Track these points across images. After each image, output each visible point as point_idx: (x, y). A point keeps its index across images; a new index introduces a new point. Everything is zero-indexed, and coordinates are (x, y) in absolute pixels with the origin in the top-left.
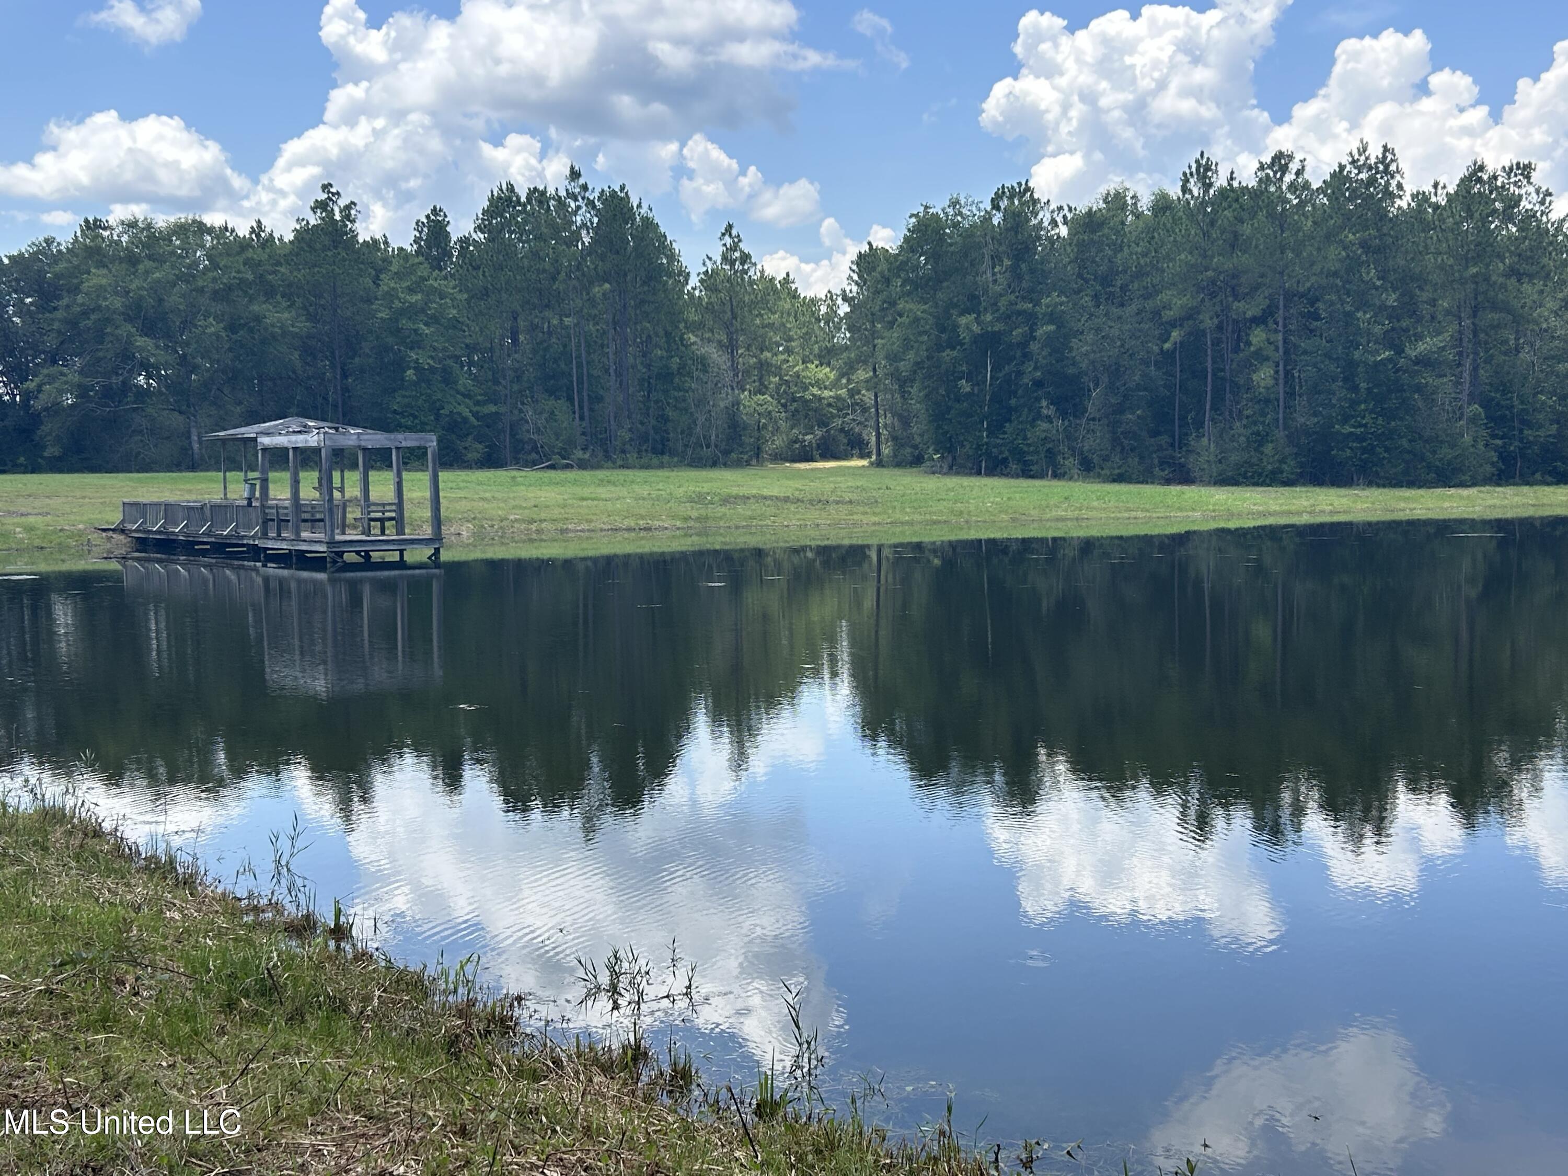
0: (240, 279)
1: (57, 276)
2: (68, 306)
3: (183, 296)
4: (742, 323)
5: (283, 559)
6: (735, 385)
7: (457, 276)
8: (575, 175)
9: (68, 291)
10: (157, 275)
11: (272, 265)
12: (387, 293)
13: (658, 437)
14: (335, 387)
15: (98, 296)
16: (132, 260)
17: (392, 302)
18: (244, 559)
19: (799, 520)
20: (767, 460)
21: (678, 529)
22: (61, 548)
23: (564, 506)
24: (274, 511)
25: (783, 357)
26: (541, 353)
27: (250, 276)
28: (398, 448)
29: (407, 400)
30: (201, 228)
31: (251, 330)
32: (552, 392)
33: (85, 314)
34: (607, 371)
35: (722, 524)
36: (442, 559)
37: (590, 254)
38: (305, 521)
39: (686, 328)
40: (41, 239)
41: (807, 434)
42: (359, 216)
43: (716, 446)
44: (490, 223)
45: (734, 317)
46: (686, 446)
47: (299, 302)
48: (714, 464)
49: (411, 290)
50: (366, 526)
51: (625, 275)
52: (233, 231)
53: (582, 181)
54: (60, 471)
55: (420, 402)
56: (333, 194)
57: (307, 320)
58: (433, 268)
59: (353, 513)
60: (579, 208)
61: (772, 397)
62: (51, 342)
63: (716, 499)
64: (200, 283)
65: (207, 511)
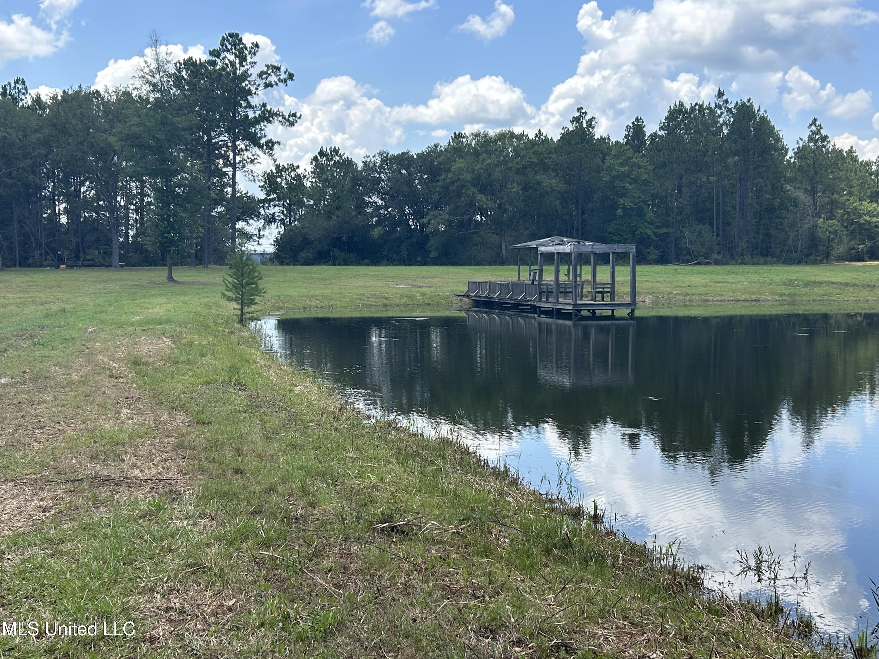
0: (531, 162)
1: (440, 164)
2: (444, 179)
3: (501, 172)
4: (821, 178)
5: (549, 313)
6: (814, 214)
7: (648, 156)
8: (720, 94)
9: (445, 171)
10: (489, 161)
11: (548, 154)
12: (609, 167)
13: (764, 246)
14: (578, 219)
15: (459, 173)
16: (476, 153)
17: (612, 172)
18: (528, 312)
19: (855, 297)
20: (833, 260)
21: (776, 301)
22: (438, 304)
23: (706, 286)
24: (545, 287)
25: (846, 198)
26: (695, 198)
27: (536, 161)
28: (613, 253)
29: (616, 226)
30: (512, 135)
31: (535, 190)
32: (700, 221)
33: (452, 183)
34: (734, 208)
35: (804, 298)
36: (635, 315)
37: (727, 140)
38: (562, 292)
39: (785, 181)
40: (433, 144)
41: (860, 244)
42: (596, 125)
43: (801, 252)
44: (669, 125)
45: (816, 173)
46: (782, 251)
47: (561, 174)
48: (799, 262)
49: (622, 165)
50: (594, 295)
51: (749, 151)
52: (527, 136)
53: (725, 98)
54: (437, 264)
55: (624, 227)
56: (583, 113)
57: (565, 183)
58: (635, 152)
59: (587, 289)
60: (722, 113)
61: (838, 221)
62: (435, 197)
63: (801, 283)
64: (510, 165)
65: (510, 286)
